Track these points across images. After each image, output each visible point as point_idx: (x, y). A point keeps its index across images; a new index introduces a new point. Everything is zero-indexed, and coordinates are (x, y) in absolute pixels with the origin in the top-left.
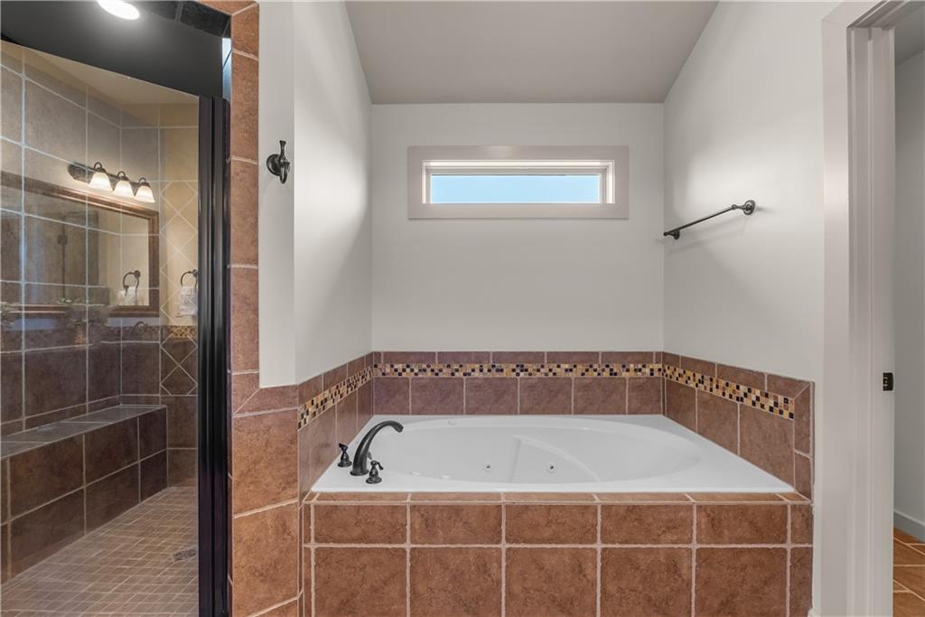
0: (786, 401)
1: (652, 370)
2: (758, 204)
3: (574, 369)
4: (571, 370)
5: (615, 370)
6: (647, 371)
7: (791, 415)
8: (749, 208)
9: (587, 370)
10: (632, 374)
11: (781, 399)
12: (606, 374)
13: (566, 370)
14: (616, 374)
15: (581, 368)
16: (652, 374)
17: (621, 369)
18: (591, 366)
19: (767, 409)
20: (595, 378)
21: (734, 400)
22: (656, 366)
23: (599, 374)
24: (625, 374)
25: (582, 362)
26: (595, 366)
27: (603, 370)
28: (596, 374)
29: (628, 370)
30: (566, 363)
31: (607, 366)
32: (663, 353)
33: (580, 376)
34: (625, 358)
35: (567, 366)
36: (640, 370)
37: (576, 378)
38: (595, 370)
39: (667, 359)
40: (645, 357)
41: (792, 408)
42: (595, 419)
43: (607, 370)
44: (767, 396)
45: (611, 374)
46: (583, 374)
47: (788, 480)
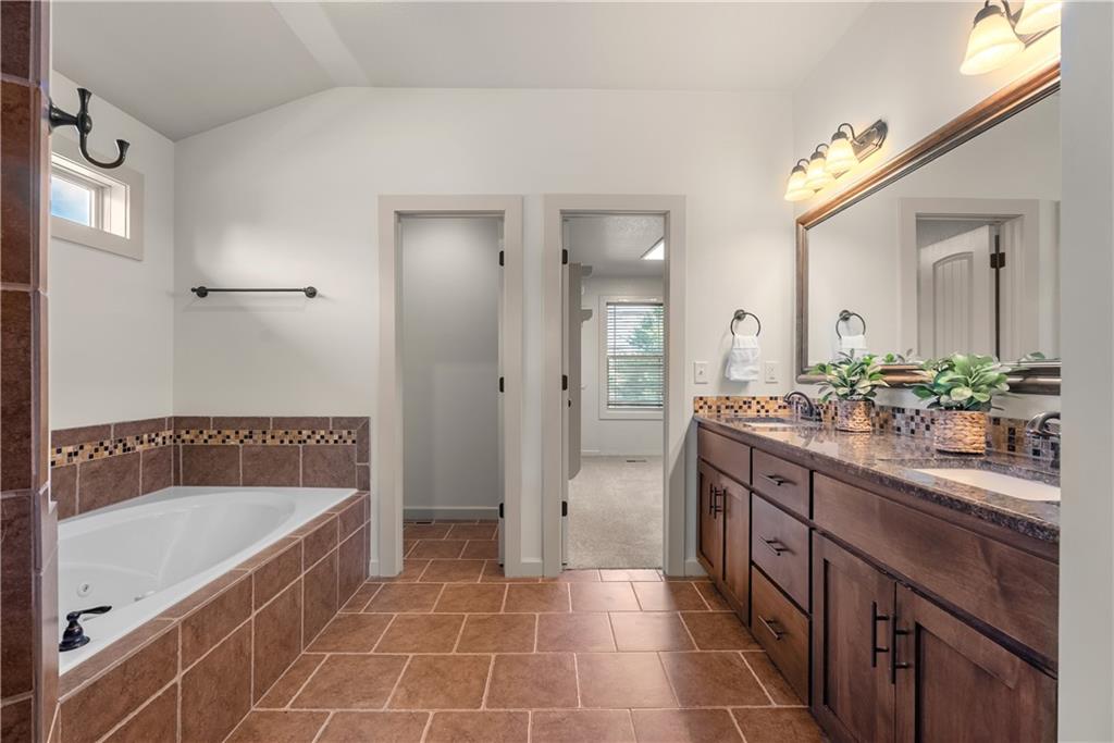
0: (349, 433)
1: (164, 438)
2: (319, 291)
3: (80, 452)
4: (76, 454)
5: (129, 445)
6: (160, 440)
7: (354, 442)
8: (311, 293)
9: (96, 450)
10: (146, 446)
11: (345, 433)
12: (118, 452)
13: (70, 455)
14: (129, 449)
15: (88, 448)
16: (164, 443)
17: (135, 442)
18: (102, 444)
19: (331, 442)
20: (105, 459)
21: (296, 443)
22: (168, 433)
23: (111, 453)
24: (139, 448)
25: (90, 440)
26: (107, 443)
27: (116, 447)
28: (107, 453)
29: (142, 443)
30: (69, 445)
31: (120, 441)
32: (175, 418)
33: (88, 460)
34: (137, 428)
35: (71, 449)
36: (153, 440)
37: (82, 464)
38: (106, 449)
39: (178, 422)
40: (157, 425)
41: (354, 437)
42: (104, 512)
43: (120, 445)
44: (331, 433)
45: (124, 451)
46: (91, 456)
47: (352, 486)
